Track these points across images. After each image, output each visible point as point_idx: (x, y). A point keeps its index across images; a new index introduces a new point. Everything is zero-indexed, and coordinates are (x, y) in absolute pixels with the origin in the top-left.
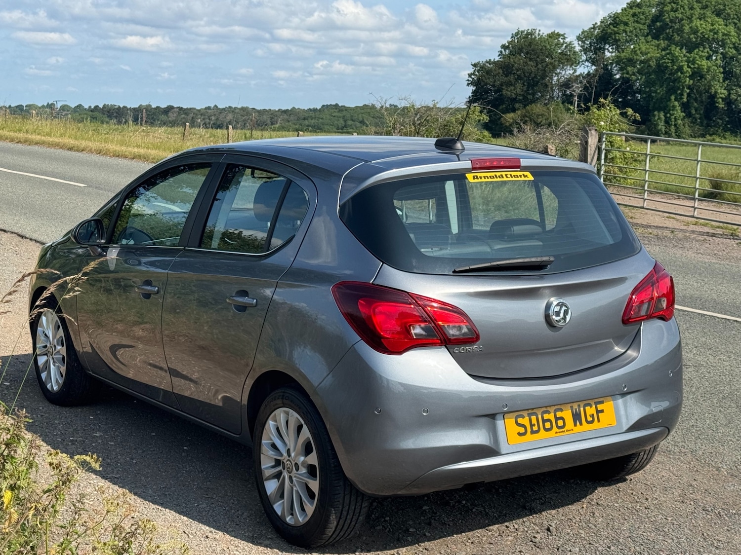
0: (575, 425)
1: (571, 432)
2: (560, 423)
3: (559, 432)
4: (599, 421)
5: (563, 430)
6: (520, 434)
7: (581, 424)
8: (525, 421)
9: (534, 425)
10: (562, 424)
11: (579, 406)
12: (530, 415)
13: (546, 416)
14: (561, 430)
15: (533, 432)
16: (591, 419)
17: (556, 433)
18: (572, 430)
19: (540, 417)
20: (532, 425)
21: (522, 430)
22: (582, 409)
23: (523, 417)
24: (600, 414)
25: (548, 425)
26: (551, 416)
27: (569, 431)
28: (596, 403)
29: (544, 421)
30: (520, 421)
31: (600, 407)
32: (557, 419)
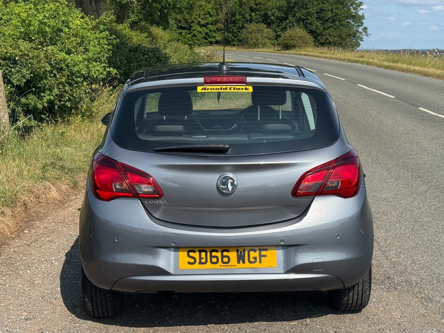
0: (239, 262)
1: (234, 267)
2: (226, 260)
3: (224, 266)
4: (260, 262)
5: (227, 265)
6: (189, 263)
7: (244, 262)
8: (196, 255)
9: (203, 258)
10: (227, 261)
11: (244, 250)
12: (200, 252)
13: (214, 254)
14: (226, 265)
15: (200, 263)
16: (254, 260)
17: (221, 266)
18: (235, 266)
19: (209, 254)
20: (200, 258)
21: (192, 261)
22: (246, 253)
23: (194, 252)
24: (262, 258)
25: (214, 260)
26: (219, 254)
27: (231, 266)
28: (260, 250)
29: (212, 257)
30: (191, 254)
31: (263, 253)
32: (223, 257)
